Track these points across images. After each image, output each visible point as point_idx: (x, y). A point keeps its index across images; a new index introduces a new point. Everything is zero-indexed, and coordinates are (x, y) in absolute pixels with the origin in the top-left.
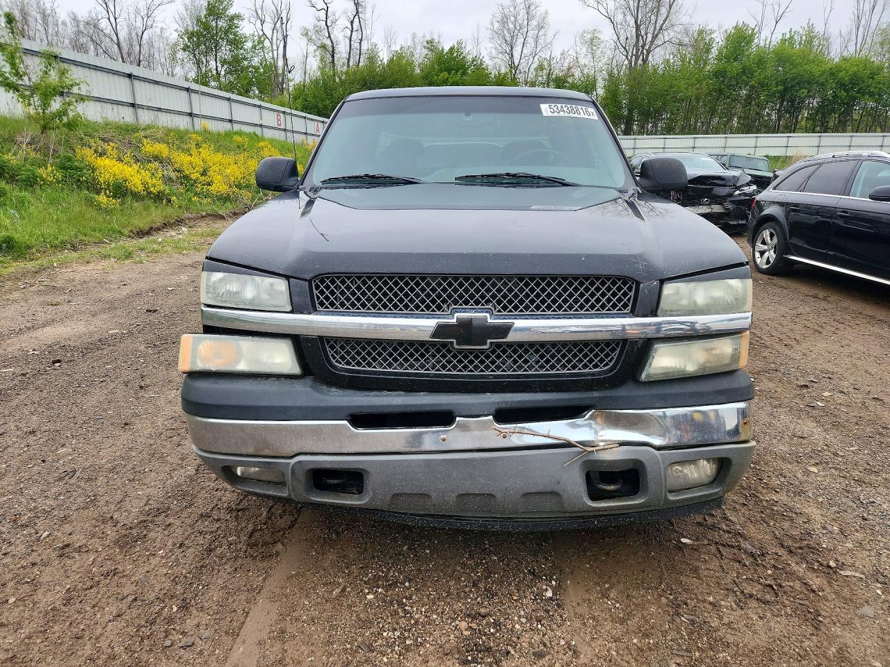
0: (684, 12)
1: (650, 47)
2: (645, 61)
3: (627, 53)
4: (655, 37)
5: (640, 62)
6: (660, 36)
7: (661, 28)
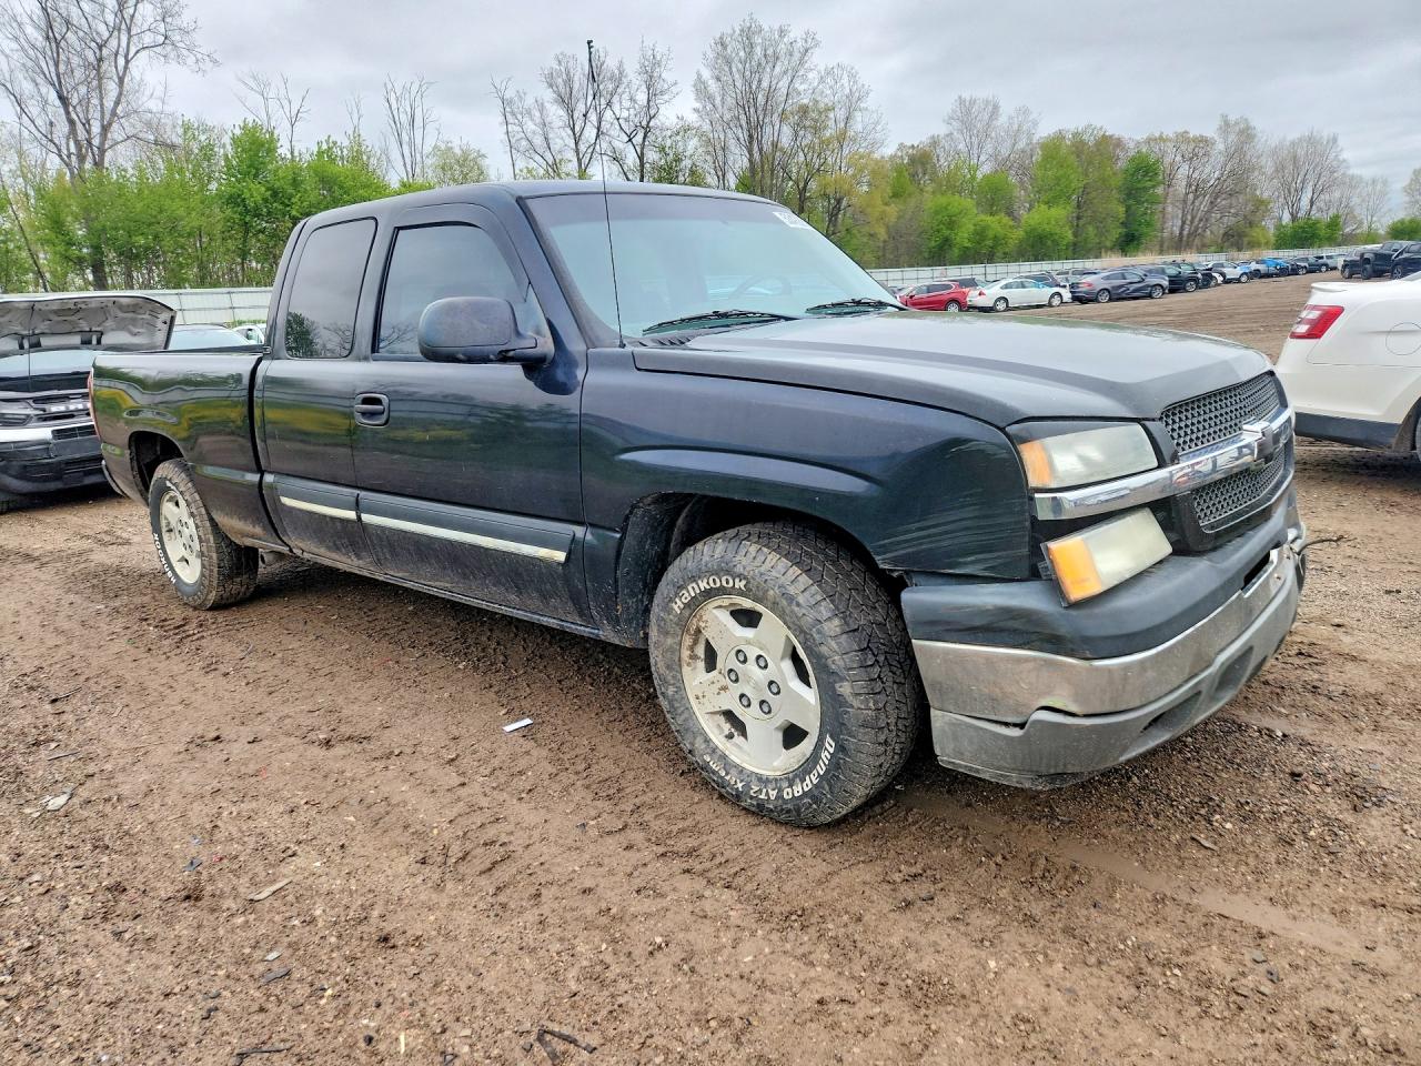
0: (148, 93)
1: (102, 143)
2: (98, 164)
3: (59, 150)
4: (105, 129)
5: (88, 165)
6: (115, 126)
7: (114, 113)
